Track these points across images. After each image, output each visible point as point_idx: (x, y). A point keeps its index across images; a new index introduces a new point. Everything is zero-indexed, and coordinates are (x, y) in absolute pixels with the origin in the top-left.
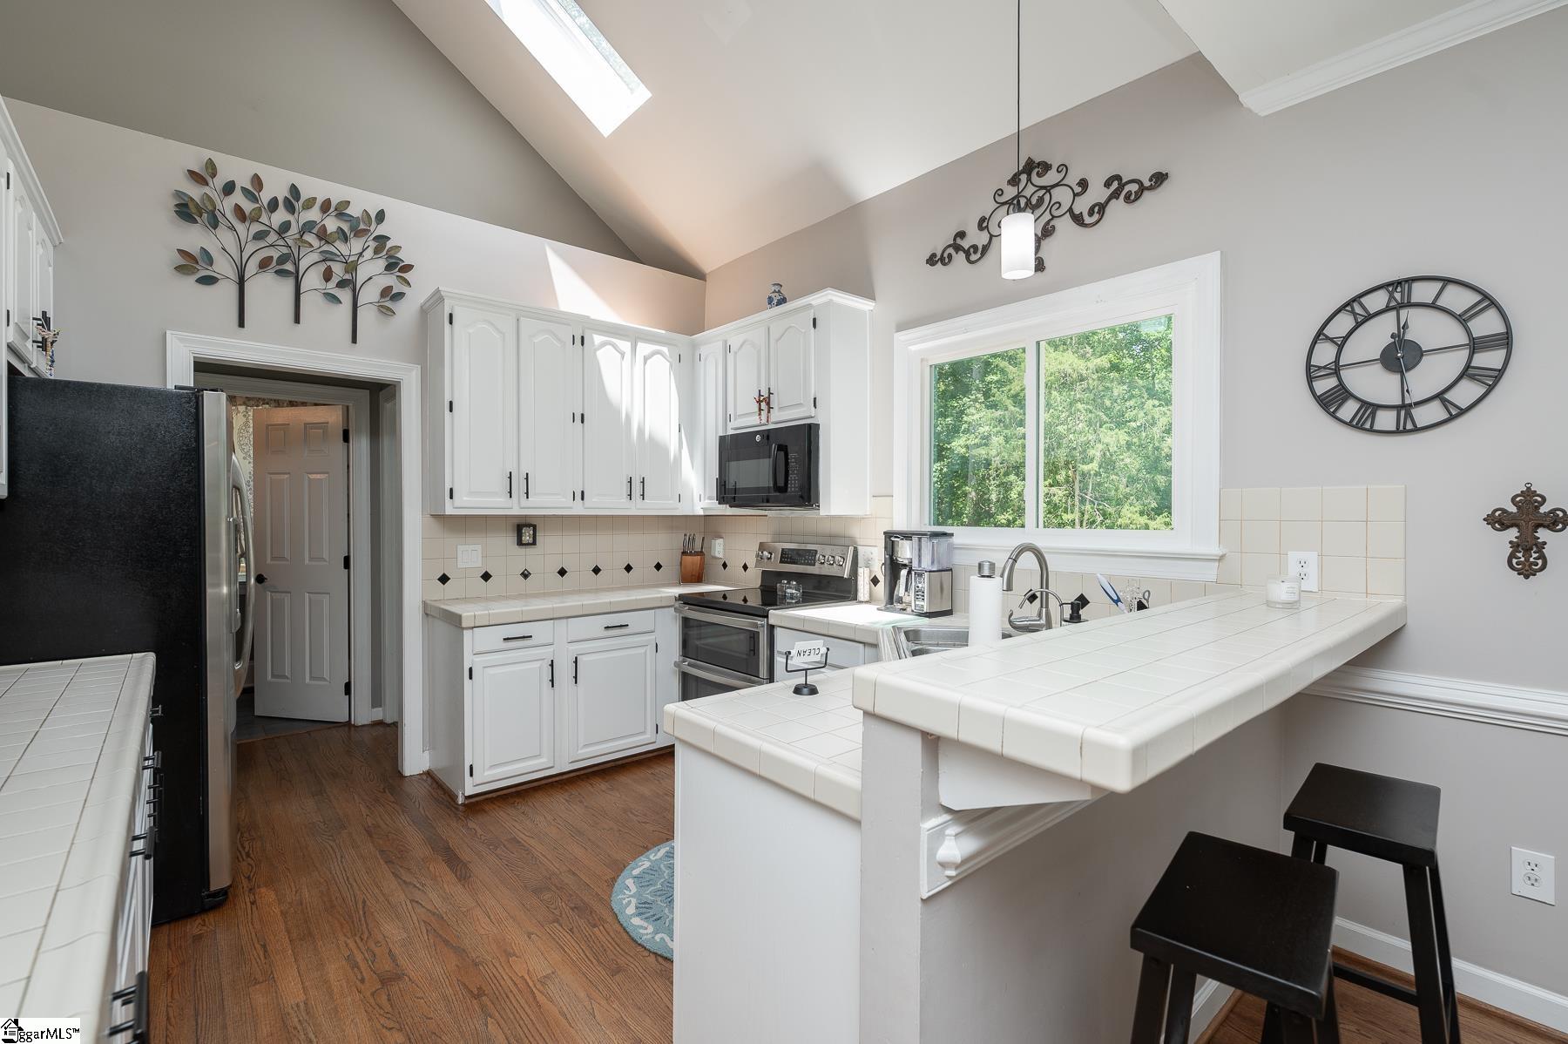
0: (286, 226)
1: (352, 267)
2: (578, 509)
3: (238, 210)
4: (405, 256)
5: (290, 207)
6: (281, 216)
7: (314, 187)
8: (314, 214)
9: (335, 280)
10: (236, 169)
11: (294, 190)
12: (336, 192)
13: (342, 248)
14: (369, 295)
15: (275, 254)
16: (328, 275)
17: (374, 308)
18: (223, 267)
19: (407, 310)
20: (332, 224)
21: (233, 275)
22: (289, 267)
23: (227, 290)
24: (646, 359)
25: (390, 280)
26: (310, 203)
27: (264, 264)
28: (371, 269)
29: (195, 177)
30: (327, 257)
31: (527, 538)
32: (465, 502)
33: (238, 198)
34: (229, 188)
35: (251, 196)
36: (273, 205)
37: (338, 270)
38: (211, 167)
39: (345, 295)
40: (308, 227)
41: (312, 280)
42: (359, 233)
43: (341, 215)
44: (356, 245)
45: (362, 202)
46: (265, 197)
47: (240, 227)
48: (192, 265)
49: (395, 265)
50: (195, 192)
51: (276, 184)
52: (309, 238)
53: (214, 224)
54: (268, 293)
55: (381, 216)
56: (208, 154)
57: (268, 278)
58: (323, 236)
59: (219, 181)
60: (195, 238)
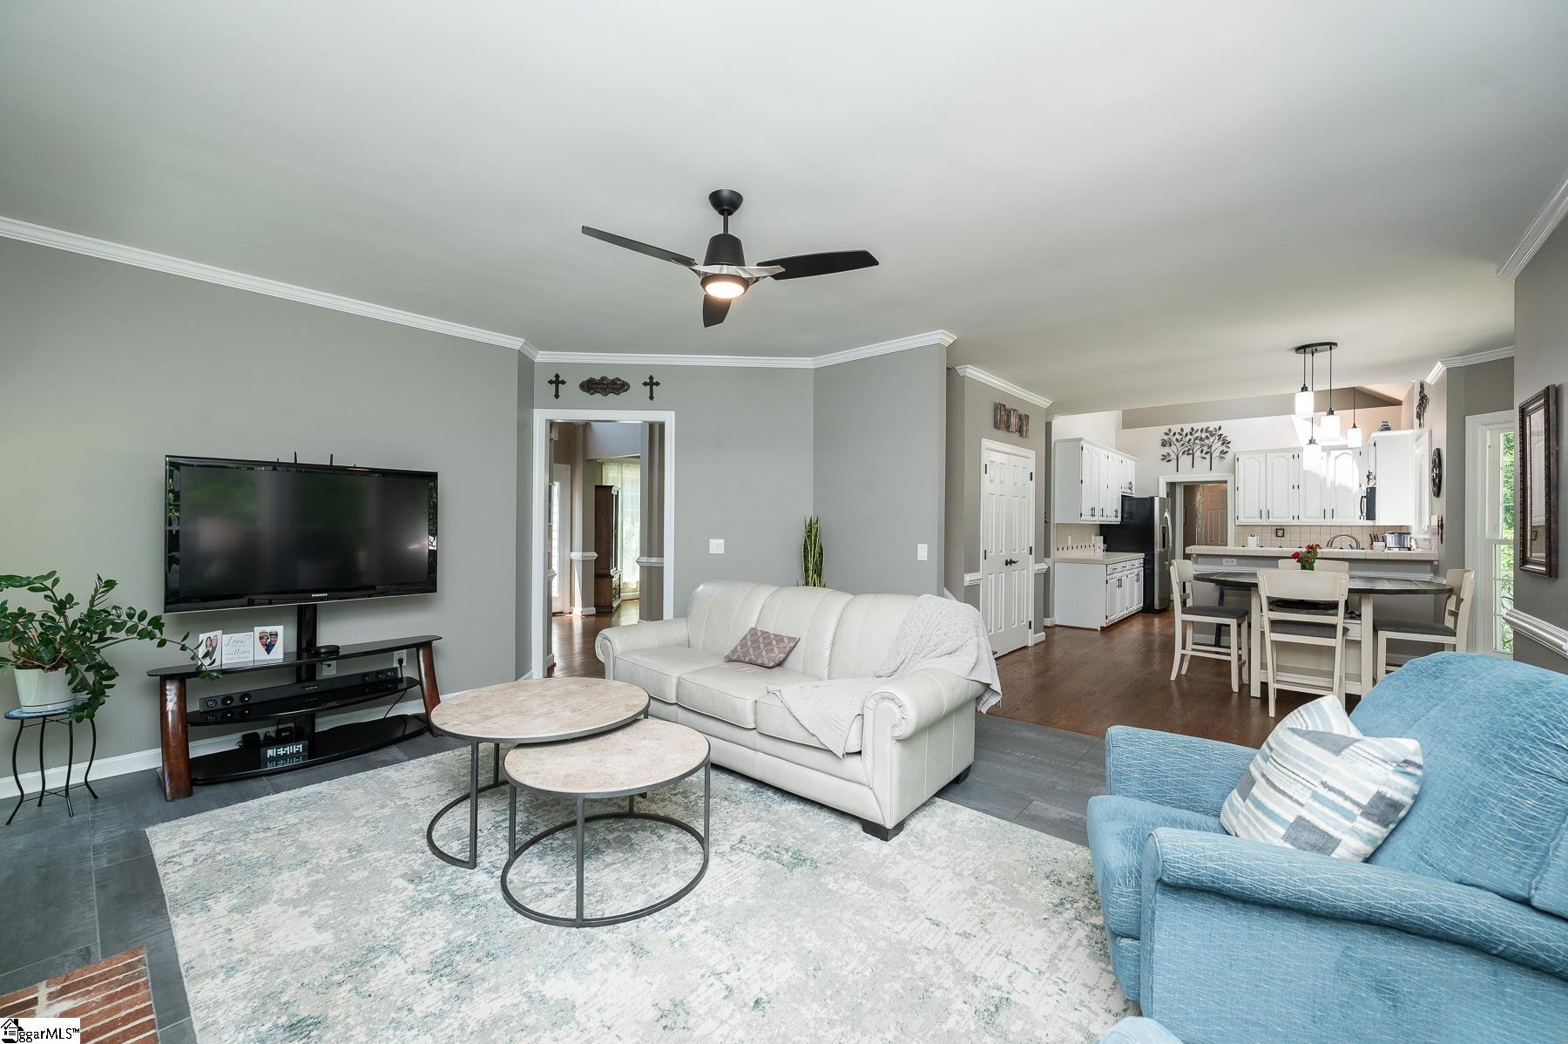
0: (1190, 440)
1: (1210, 447)
2: (1296, 522)
3: (1177, 440)
4: (1228, 439)
5: (1191, 434)
6: (1189, 437)
7: (1198, 426)
8: (1198, 434)
9: (1204, 452)
10: (1176, 428)
11: (1192, 429)
12: (1204, 425)
13: (1207, 441)
14: (1216, 454)
15: (1187, 449)
16: (1202, 452)
17: (1218, 459)
18: (1173, 456)
19: (1229, 457)
20: (1204, 435)
21: (1175, 458)
22: (1191, 452)
23: (1174, 462)
24: (1336, 458)
25: (1224, 448)
26: (1197, 431)
27: (1183, 453)
28: (1217, 447)
29: (1166, 434)
30: (1202, 445)
31: (1280, 533)
32: (1242, 521)
33: (1177, 436)
34: (1175, 434)
35: (1180, 434)
36: (1187, 435)
37: (1205, 449)
38: (1170, 430)
39: (1208, 456)
40: (1196, 438)
41: (1198, 454)
42: (1212, 435)
43: (1207, 431)
44: (1212, 439)
45: (1213, 425)
46: (1184, 433)
47: (1177, 444)
48: (1166, 458)
49: (1225, 442)
50: (1166, 438)
51: (1187, 429)
52: (1196, 441)
53: (1170, 445)
54: (1185, 460)
55: (1220, 428)
56: (1169, 427)
57: (1185, 456)
58: (1201, 439)
59: (1172, 433)
60: (1166, 450)
